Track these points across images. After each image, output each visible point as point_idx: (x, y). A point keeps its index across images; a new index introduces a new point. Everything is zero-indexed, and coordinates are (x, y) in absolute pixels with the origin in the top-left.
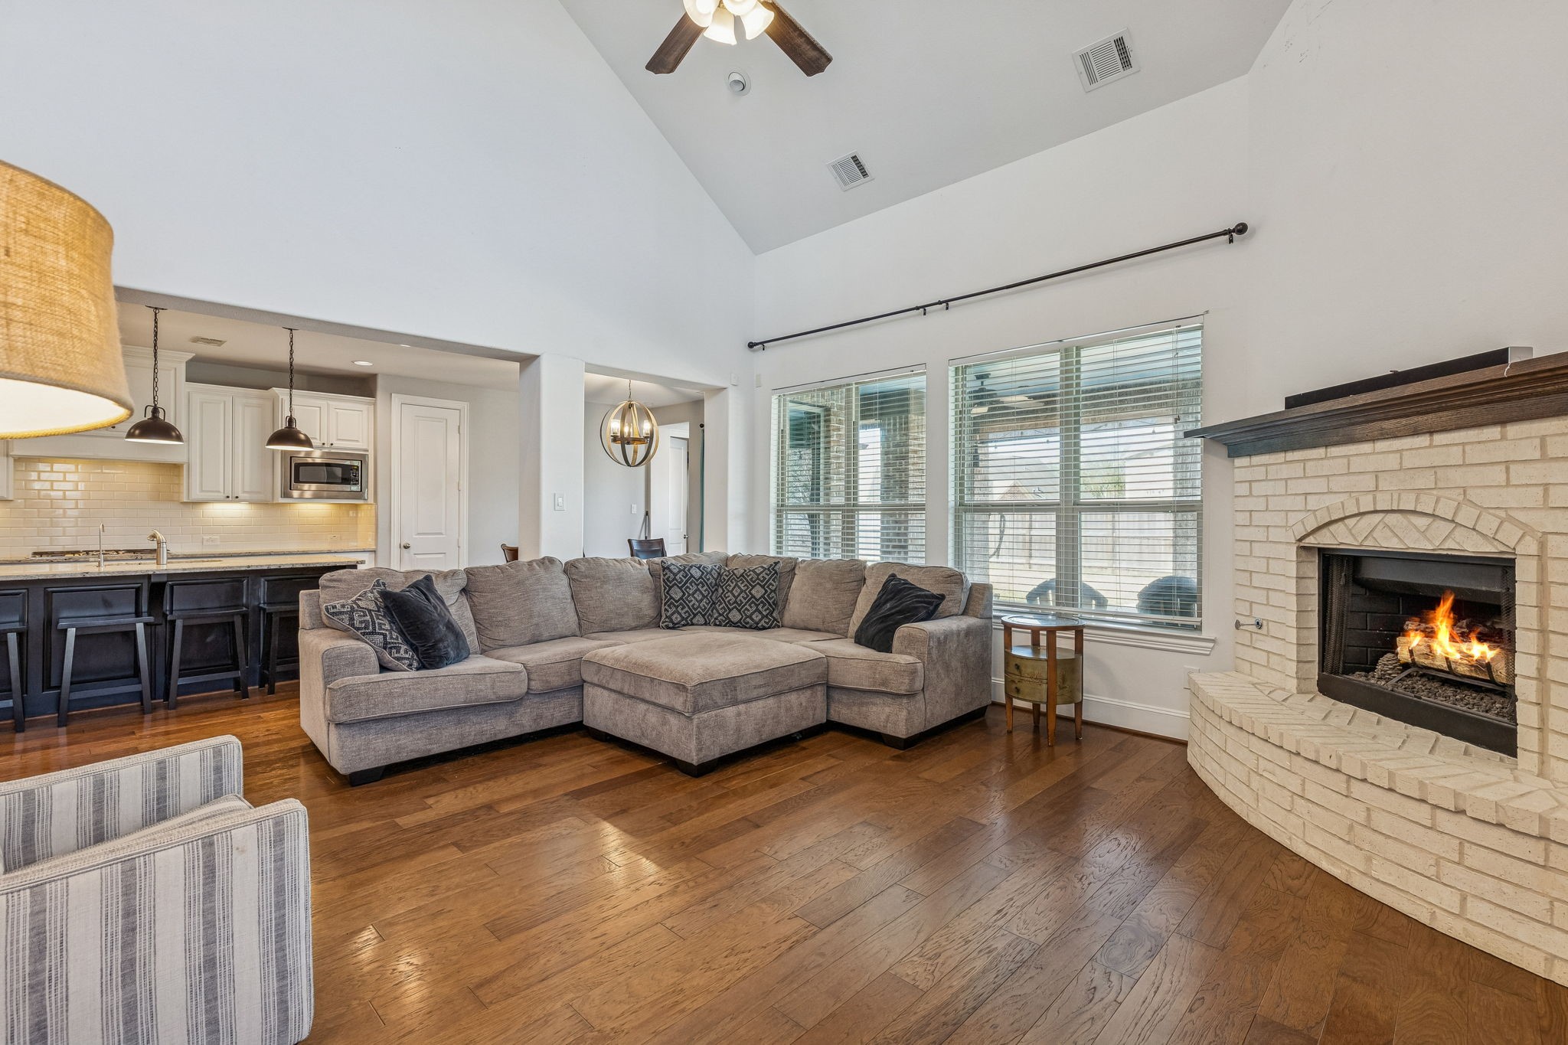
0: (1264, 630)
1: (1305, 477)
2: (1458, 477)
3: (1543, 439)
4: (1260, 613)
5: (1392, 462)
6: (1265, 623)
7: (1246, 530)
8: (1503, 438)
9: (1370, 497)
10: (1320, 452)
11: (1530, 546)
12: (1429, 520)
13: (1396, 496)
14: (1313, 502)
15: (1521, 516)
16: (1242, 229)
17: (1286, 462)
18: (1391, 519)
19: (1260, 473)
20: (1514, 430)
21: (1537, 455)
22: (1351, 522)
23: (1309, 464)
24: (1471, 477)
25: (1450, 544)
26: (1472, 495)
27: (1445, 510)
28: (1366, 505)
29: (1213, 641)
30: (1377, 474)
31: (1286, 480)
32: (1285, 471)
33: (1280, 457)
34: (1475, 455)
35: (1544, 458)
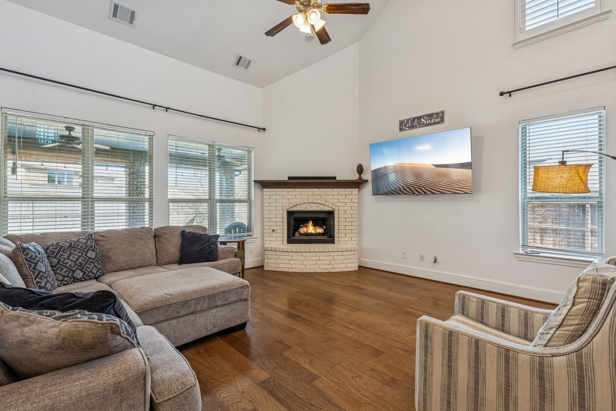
0: (275, 232)
1: (288, 195)
2: (325, 197)
3: (339, 192)
4: (273, 228)
5: (311, 193)
6: (275, 230)
7: (268, 207)
8: (332, 191)
9: (307, 200)
10: (293, 190)
11: (337, 209)
12: (319, 204)
13: (313, 200)
14: (290, 201)
15: (335, 204)
16: (264, 129)
17: (282, 191)
18: (310, 204)
19: (274, 193)
20: (334, 190)
21: (338, 194)
22: (302, 205)
23: (289, 192)
24: (327, 197)
25: (323, 209)
26: (327, 200)
27: (323, 203)
28: (306, 201)
29: (256, 238)
30: (308, 195)
31: (283, 195)
32: (282, 193)
33: (281, 190)
34: (327, 193)
35: (339, 195)
